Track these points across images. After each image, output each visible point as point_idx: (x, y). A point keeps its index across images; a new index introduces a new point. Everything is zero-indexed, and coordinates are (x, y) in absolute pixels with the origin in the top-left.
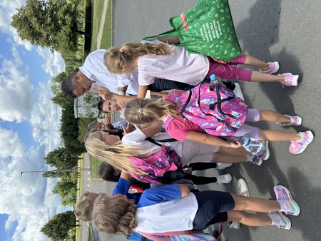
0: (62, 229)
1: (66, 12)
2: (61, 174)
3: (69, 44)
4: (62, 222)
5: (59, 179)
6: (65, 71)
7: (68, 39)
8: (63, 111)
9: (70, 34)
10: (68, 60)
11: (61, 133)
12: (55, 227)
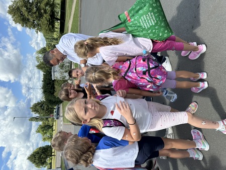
0: (43, 158)
1: (47, 4)
2: (42, 119)
3: (49, 27)
4: (43, 153)
5: (41, 123)
6: (45, 46)
7: (48, 23)
8: (44, 75)
9: (49, 20)
10: (48, 38)
11: (42, 90)
12: (37, 156)
